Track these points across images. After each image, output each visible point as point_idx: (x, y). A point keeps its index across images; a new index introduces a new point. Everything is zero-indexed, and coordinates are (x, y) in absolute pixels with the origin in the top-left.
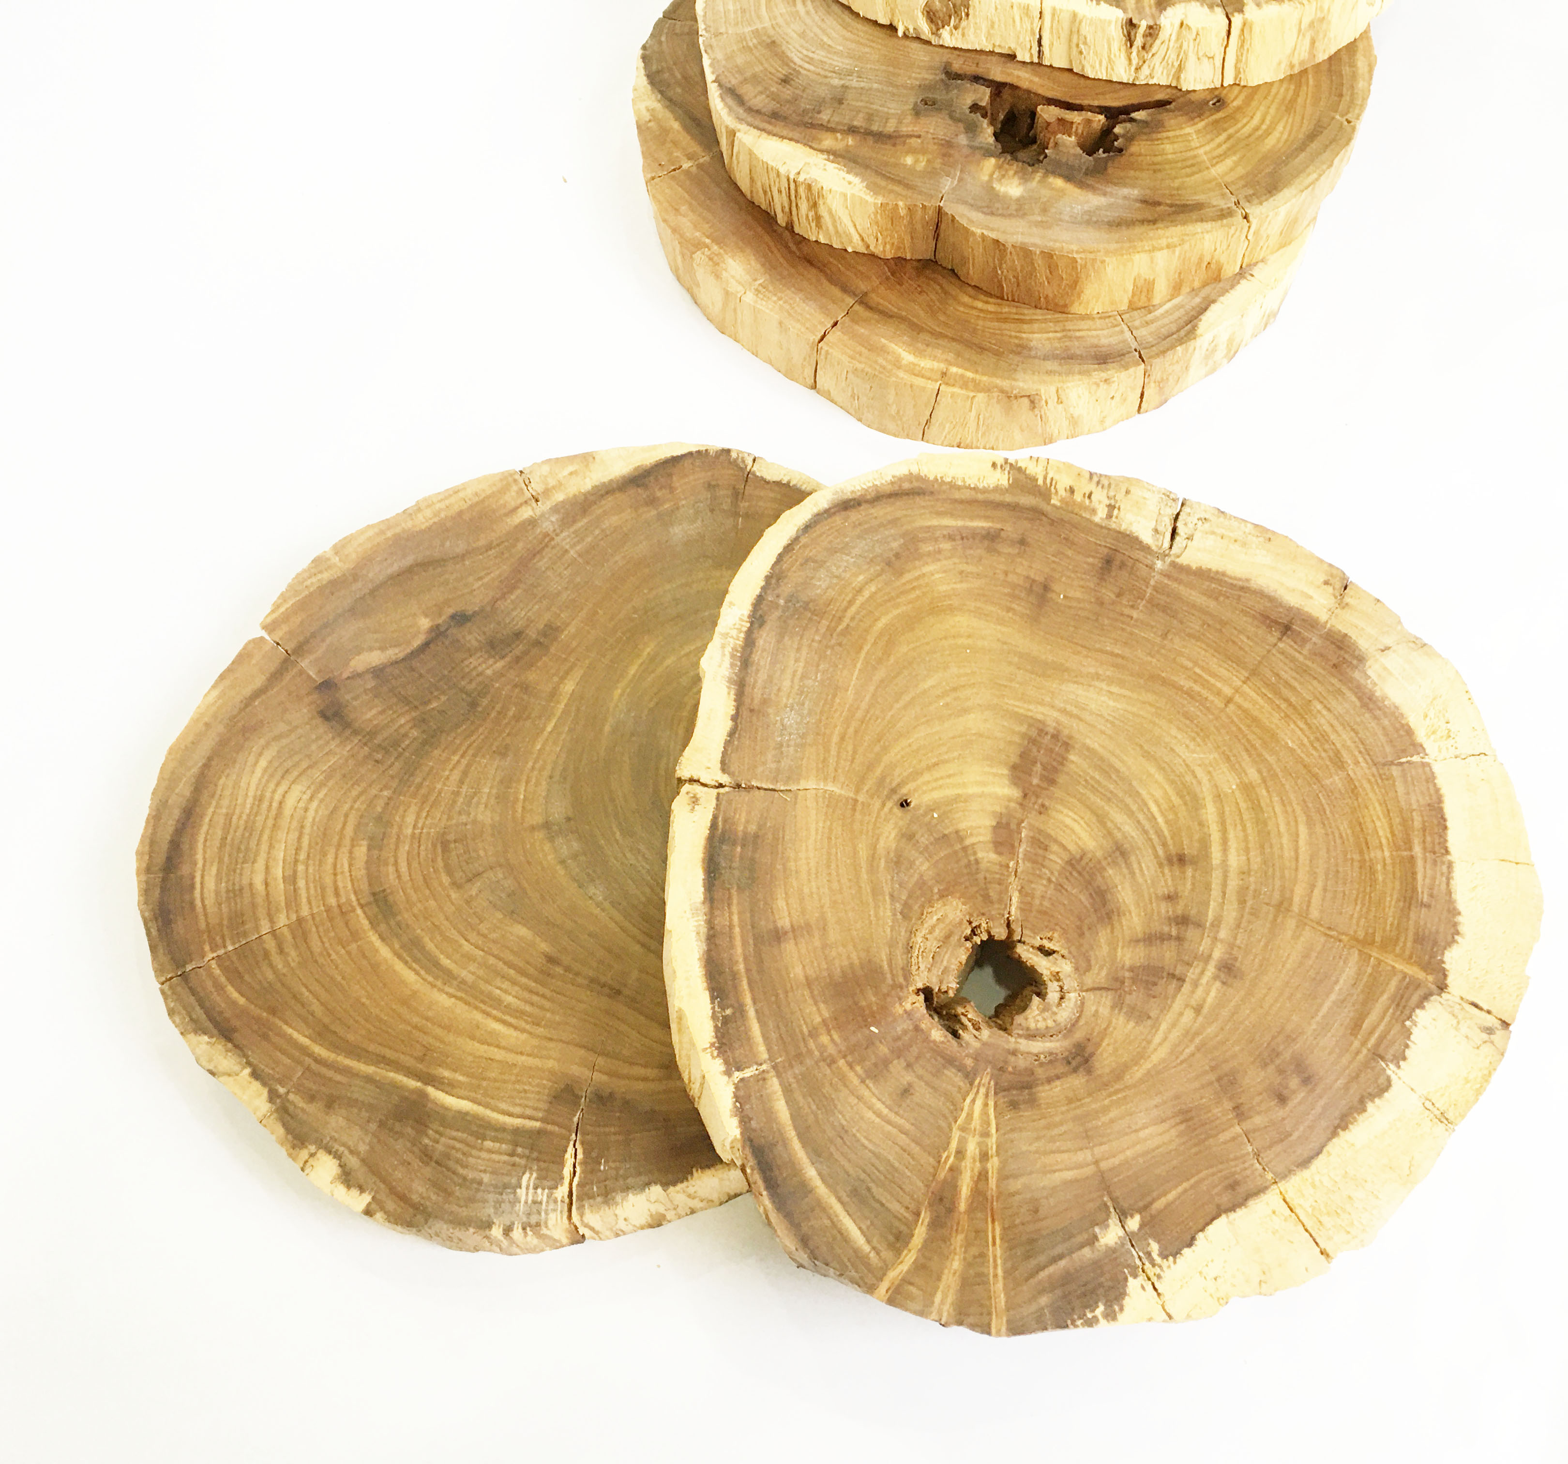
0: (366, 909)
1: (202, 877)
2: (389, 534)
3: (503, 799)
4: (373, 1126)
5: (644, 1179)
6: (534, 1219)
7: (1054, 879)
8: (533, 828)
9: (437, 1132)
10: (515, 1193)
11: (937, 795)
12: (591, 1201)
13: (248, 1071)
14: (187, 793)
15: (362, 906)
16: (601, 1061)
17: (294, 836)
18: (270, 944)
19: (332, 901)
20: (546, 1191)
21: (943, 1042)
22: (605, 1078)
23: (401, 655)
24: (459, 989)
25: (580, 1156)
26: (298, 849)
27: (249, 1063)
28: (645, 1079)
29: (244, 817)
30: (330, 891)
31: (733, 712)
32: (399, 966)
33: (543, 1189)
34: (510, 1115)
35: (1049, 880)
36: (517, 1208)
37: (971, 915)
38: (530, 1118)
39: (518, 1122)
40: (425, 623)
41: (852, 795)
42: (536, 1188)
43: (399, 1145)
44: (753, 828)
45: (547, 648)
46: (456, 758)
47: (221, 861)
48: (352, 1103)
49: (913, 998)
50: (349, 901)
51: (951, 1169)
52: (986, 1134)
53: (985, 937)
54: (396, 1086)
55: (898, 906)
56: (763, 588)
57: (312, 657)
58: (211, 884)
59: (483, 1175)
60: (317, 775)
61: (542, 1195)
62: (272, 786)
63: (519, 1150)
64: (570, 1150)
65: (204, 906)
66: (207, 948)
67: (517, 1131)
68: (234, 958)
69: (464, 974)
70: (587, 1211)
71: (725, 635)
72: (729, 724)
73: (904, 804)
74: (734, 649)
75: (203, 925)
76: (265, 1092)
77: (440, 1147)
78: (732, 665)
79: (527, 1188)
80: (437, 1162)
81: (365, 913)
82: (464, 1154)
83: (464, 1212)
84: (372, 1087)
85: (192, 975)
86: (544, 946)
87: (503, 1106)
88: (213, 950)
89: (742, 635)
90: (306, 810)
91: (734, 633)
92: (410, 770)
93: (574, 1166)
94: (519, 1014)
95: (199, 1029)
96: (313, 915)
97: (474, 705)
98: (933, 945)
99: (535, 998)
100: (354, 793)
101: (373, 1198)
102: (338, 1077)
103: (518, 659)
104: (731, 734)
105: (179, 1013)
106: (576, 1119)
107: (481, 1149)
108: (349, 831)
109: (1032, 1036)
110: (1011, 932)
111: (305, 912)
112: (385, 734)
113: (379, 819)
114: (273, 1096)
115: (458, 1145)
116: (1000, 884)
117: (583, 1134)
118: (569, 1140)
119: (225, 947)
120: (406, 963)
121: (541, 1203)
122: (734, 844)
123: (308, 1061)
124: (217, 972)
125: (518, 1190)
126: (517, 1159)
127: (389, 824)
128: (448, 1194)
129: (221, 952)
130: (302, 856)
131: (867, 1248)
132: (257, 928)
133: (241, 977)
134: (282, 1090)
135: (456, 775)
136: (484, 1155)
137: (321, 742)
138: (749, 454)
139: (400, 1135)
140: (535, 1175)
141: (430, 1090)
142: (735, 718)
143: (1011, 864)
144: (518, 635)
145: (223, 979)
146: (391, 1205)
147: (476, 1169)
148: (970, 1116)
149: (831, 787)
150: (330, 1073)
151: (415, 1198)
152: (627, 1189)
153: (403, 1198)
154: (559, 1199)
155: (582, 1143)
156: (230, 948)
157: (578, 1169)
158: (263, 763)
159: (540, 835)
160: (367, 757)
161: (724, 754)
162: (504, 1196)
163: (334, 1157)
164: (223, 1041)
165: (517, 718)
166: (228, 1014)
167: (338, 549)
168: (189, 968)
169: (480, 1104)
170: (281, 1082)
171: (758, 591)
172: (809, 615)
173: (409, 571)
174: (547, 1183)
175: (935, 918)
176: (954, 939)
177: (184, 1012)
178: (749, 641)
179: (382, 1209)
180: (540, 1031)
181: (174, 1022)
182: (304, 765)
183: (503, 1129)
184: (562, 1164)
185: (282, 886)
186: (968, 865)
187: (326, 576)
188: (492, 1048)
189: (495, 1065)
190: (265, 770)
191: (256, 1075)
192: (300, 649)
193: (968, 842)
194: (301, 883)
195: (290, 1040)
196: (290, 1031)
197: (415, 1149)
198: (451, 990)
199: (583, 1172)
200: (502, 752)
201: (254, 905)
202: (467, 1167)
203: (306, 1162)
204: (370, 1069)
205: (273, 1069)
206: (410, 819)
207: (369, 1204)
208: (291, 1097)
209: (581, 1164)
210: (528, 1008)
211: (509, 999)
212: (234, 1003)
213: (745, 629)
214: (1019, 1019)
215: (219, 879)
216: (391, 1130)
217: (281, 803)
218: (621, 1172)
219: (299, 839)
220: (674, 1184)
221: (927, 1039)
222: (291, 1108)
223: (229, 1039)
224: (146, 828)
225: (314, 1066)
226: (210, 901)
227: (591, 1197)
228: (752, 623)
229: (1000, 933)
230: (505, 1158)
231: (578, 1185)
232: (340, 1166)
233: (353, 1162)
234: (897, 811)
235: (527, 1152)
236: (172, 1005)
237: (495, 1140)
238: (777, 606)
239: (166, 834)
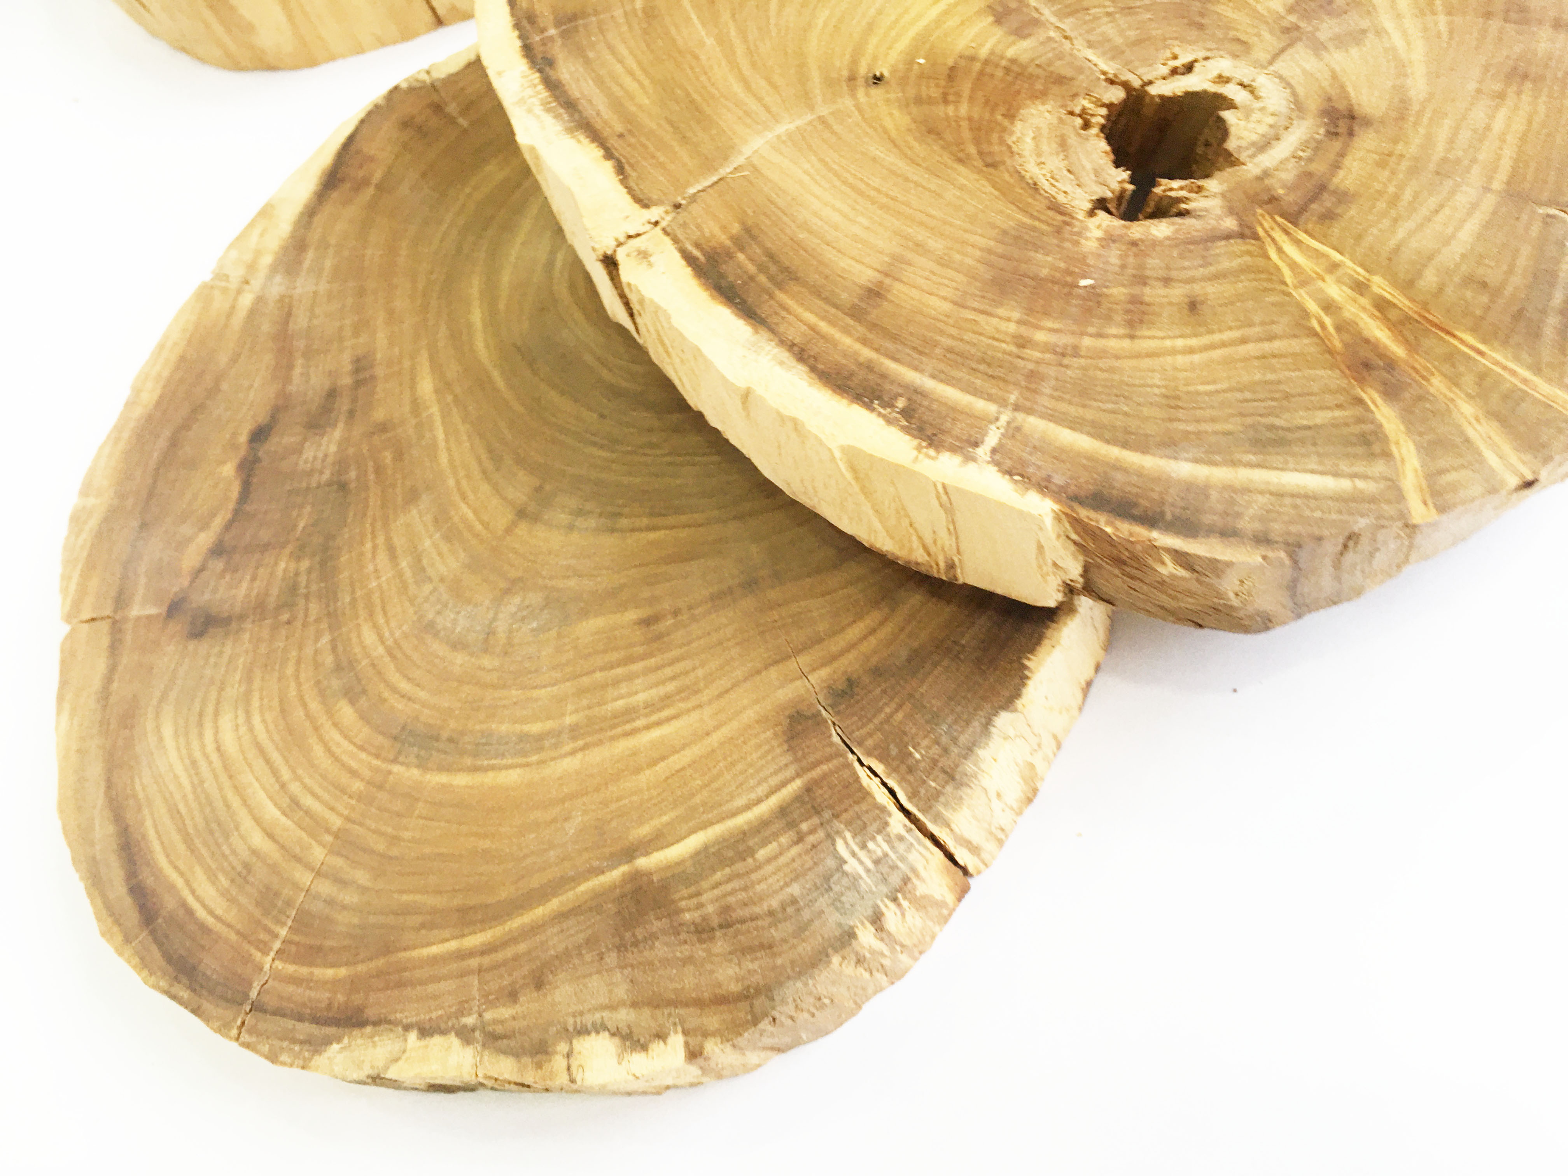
0: (401, 759)
1: (193, 892)
2: (126, 435)
3: (452, 534)
4: (612, 959)
5: (976, 724)
6: (895, 880)
7: (1111, 10)
8: (509, 530)
9: (691, 897)
10: (845, 874)
11: (903, 44)
12: (942, 799)
13: (413, 1036)
14: (111, 829)
15: (394, 761)
16: (804, 660)
17: (259, 764)
18: (325, 888)
19: (357, 786)
20: (879, 838)
21: (1177, 231)
22: (824, 672)
23: (229, 516)
24: (574, 738)
25: (879, 768)
26: (275, 772)
27: (407, 1028)
28: (873, 631)
29: (191, 797)
30: (344, 778)
31: (600, 153)
32: (489, 779)
33: (873, 839)
34: (759, 801)
35: (1108, 14)
36: (863, 886)
37: (1063, 106)
38: (784, 784)
39: (773, 801)
40: (229, 470)
41: (809, 117)
42: (864, 846)
43: (661, 950)
44: (736, 228)
45: (373, 378)
46: (369, 545)
47: (200, 859)
48: (564, 957)
49: (1092, 222)
50: (377, 770)
51: (1339, 328)
52: (1334, 267)
53: (1104, 111)
54: (600, 896)
55: (979, 163)
56: (521, 37)
57: (138, 598)
58: (208, 891)
59: (789, 890)
60: (233, 691)
61: (879, 846)
62: (195, 745)
63: (804, 827)
64: (862, 773)
65: (217, 918)
66: (257, 955)
67: (783, 811)
68: (296, 938)
69: (569, 720)
70: (947, 814)
71: (522, 101)
72: (609, 165)
73: (878, 79)
74: (544, 104)
75: (233, 937)
76: (454, 1040)
77: (710, 909)
78: (557, 117)
79: (854, 854)
80: (721, 926)
81: (402, 764)
82: (745, 889)
83: (805, 948)
84: (572, 922)
85: (265, 998)
86: (632, 615)
87: (740, 802)
88: (265, 953)
89: (541, 87)
90: (251, 729)
91: (530, 92)
92: (330, 595)
93: (884, 784)
94: (666, 700)
95: (317, 1045)
96: (348, 819)
97: (343, 487)
98: (1056, 163)
99: (668, 671)
100: (290, 670)
101: (685, 1033)
102: (522, 947)
103: (351, 413)
104: (620, 169)
105: (282, 1049)
106: (836, 739)
107: (759, 867)
108: (314, 706)
109: (1264, 145)
110: (1126, 85)
111: (336, 822)
112: (275, 591)
113: (338, 668)
114: (466, 1035)
115: (729, 887)
116: (1060, 59)
117: (860, 744)
118: (849, 766)
119: (276, 936)
120: (493, 768)
121: (886, 855)
122: (730, 256)
123: (474, 963)
124: (291, 968)
125: (846, 868)
126: (811, 839)
127: (352, 664)
128: (768, 947)
129: (277, 945)
130: (286, 775)
131: (1345, 485)
132: (296, 886)
133: (320, 949)
134: (470, 1020)
135: (382, 557)
136: (769, 868)
137: (212, 660)
138: (419, 72)
139: (653, 937)
140: (848, 835)
141: (643, 862)
142: (609, 155)
143: (1052, 34)
144: (332, 394)
145: (304, 971)
146: (712, 1021)
147: (775, 892)
148: (1294, 266)
149: (782, 129)
150: (509, 953)
151: (734, 988)
152: (969, 750)
153: (722, 1000)
154: (903, 832)
155: (869, 754)
156: (283, 932)
157: (891, 783)
158: (168, 731)
159: (522, 529)
160: (275, 628)
161: (630, 191)
162: (837, 888)
163: (598, 1032)
164: (356, 1032)
165: (399, 456)
166: (341, 998)
167: (85, 492)
168: (253, 994)
169: (712, 824)
170: (461, 1013)
171: (518, 43)
172: (594, 19)
173: (174, 443)
174: (872, 828)
175: (1028, 140)
176: (1073, 140)
177: (285, 1044)
178: (553, 86)
179: (706, 1035)
180: (705, 696)
181: (283, 1064)
182: (213, 695)
183: (764, 824)
184: (866, 794)
185: (289, 823)
186: (1007, 70)
187: (93, 523)
188: (671, 759)
189: (689, 772)
190: (176, 734)
191: (425, 1031)
192: (121, 600)
193: (984, 52)
194: (308, 801)
195: (434, 960)
196: (426, 952)
197: (683, 936)
198: (568, 748)
199: (902, 780)
200: (412, 496)
201: (274, 869)
202: (761, 899)
203: (569, 1068)
204: (554, 904)
205: (442, 1008)
206: (369, 636)
207: (687, 1044)
208: (488, 1016)
209: (889, 775)
210: (671, 687)
211: (641, 697)
212: (335, 983)
213: (537, 81)
214: (1231, 145)
215: (212, 878)
216: (636, 944)
217: (218, 749)
218: (944, 740)
219: (268, 761)
220: (1017, 695)
221: (1155, 243)
222: (499, 1029)
223: (361, 1024)
224: (92, 902)
225: (486, 960)
226: (220, 906)
227: (938, 794)
228: (540, 71)
229: (1117, 95)
230: (794, 851)
231: (910, 799)
232: (613, 1035)
233: (624, 1016)
234: (877, 92)
235: (816, 820)
236: (266, 1049)
237: (765, 843)
238: (551, 39)
239: (119, 889)
